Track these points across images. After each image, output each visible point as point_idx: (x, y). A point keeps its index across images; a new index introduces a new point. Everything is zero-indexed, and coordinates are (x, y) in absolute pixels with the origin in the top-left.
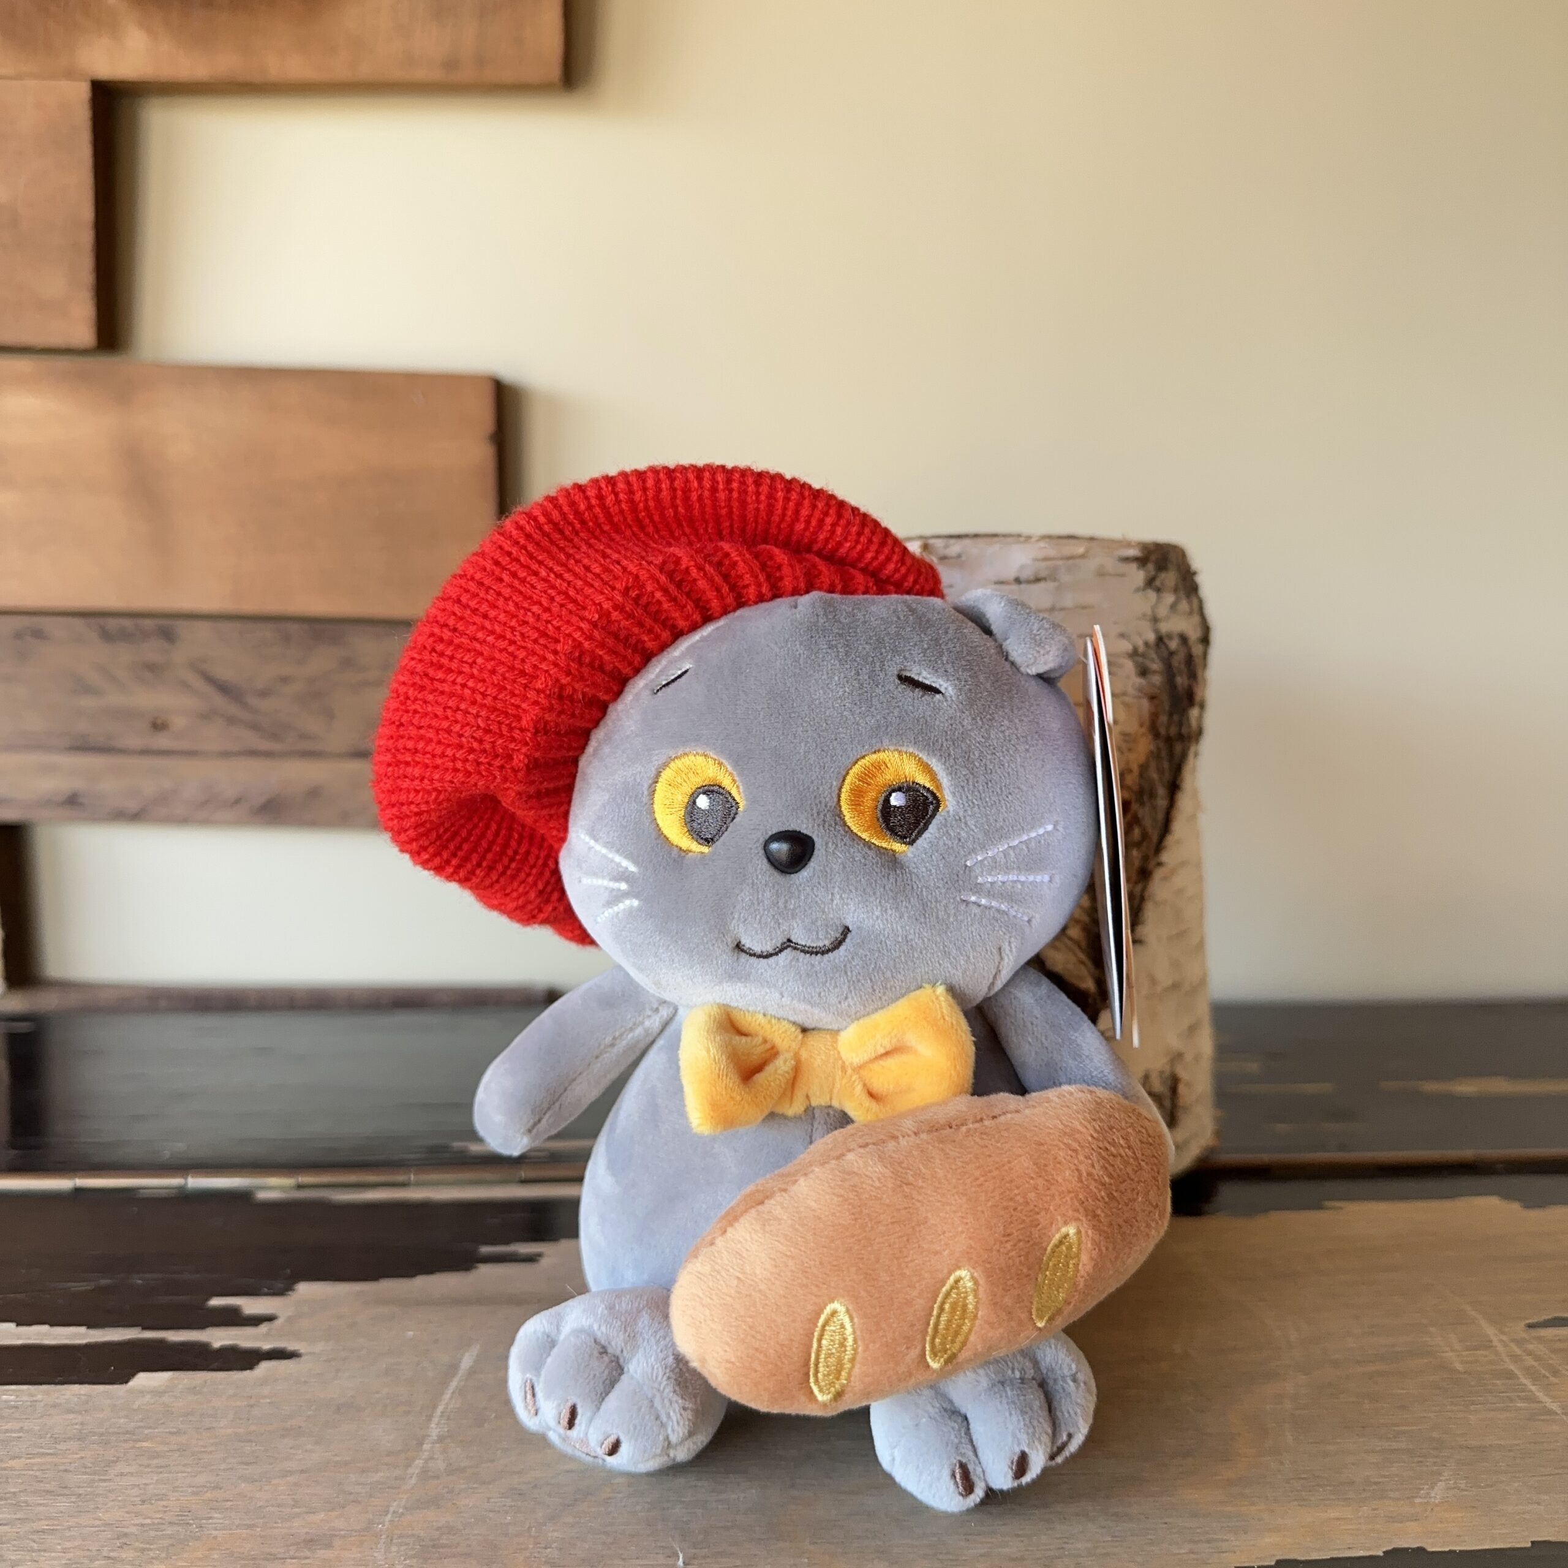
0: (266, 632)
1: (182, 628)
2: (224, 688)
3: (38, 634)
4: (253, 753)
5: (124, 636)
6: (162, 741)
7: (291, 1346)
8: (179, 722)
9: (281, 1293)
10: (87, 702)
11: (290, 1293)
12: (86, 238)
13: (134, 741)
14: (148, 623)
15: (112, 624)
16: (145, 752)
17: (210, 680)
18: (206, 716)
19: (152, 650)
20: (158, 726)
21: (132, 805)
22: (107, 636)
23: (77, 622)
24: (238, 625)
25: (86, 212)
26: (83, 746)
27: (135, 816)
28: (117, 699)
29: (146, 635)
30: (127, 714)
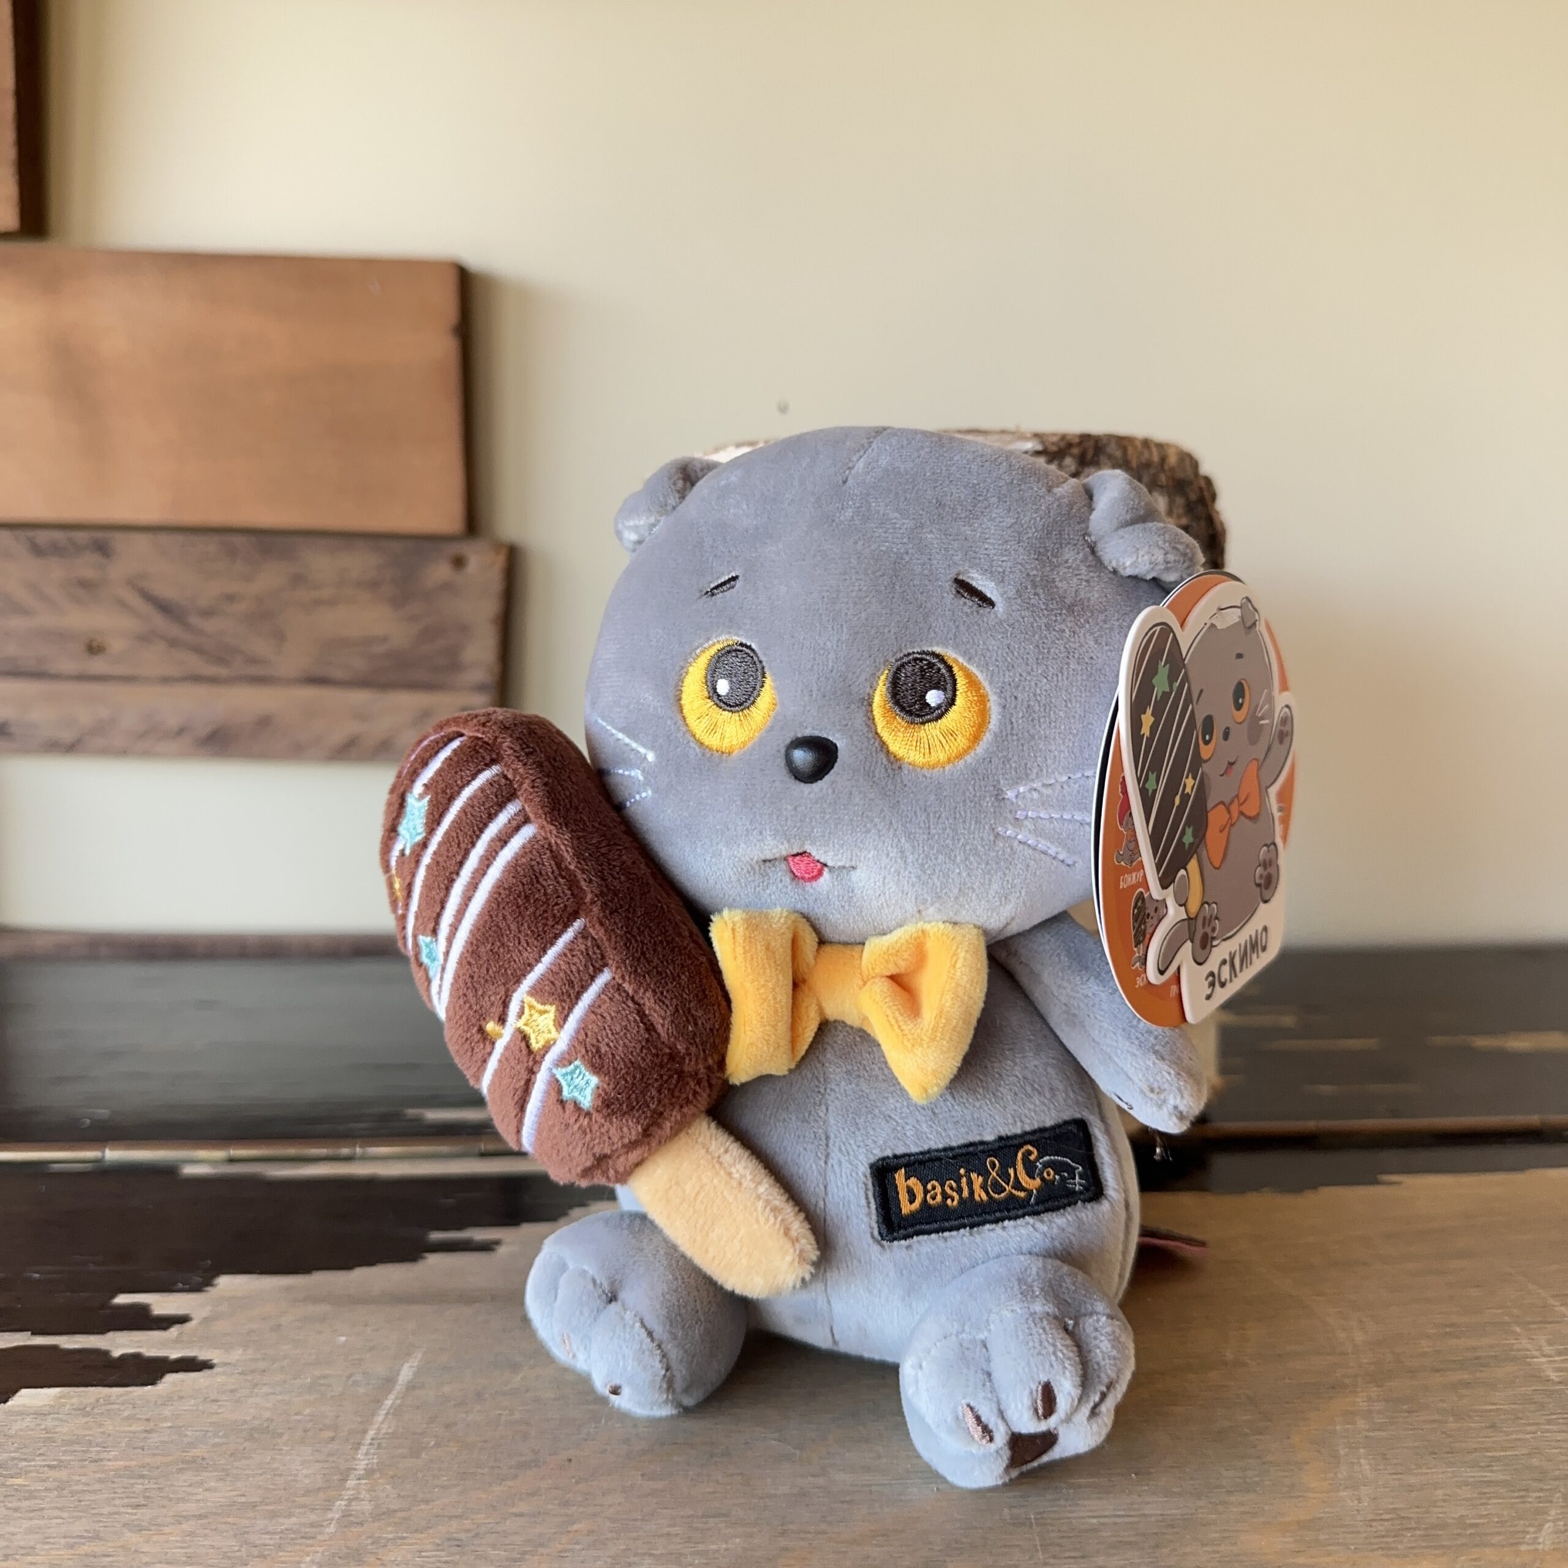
0: (210, 546)
1: (118, 540)
2: (165, 608)
4: (197, 679)
5: (56, 550)
6: (98, 666)
7: (203, 1355)
8: (116, 645)
9: (197, 1289)
10: (16, 623)
11: (209, 1288)
13: (69, 666)
14: (81, 536)
15: (41, 536)
16: (81, 678)
17: (149, 599)
18: (145, 639)
19: (86, 566)
20: (94, 649)
21: (67, 736)
22: (37, 551)
23: (4, 535)
24: (179, 538)
27: (71, 748)
28: (46, 619)
29: (78, 549)
30: (61, 636)
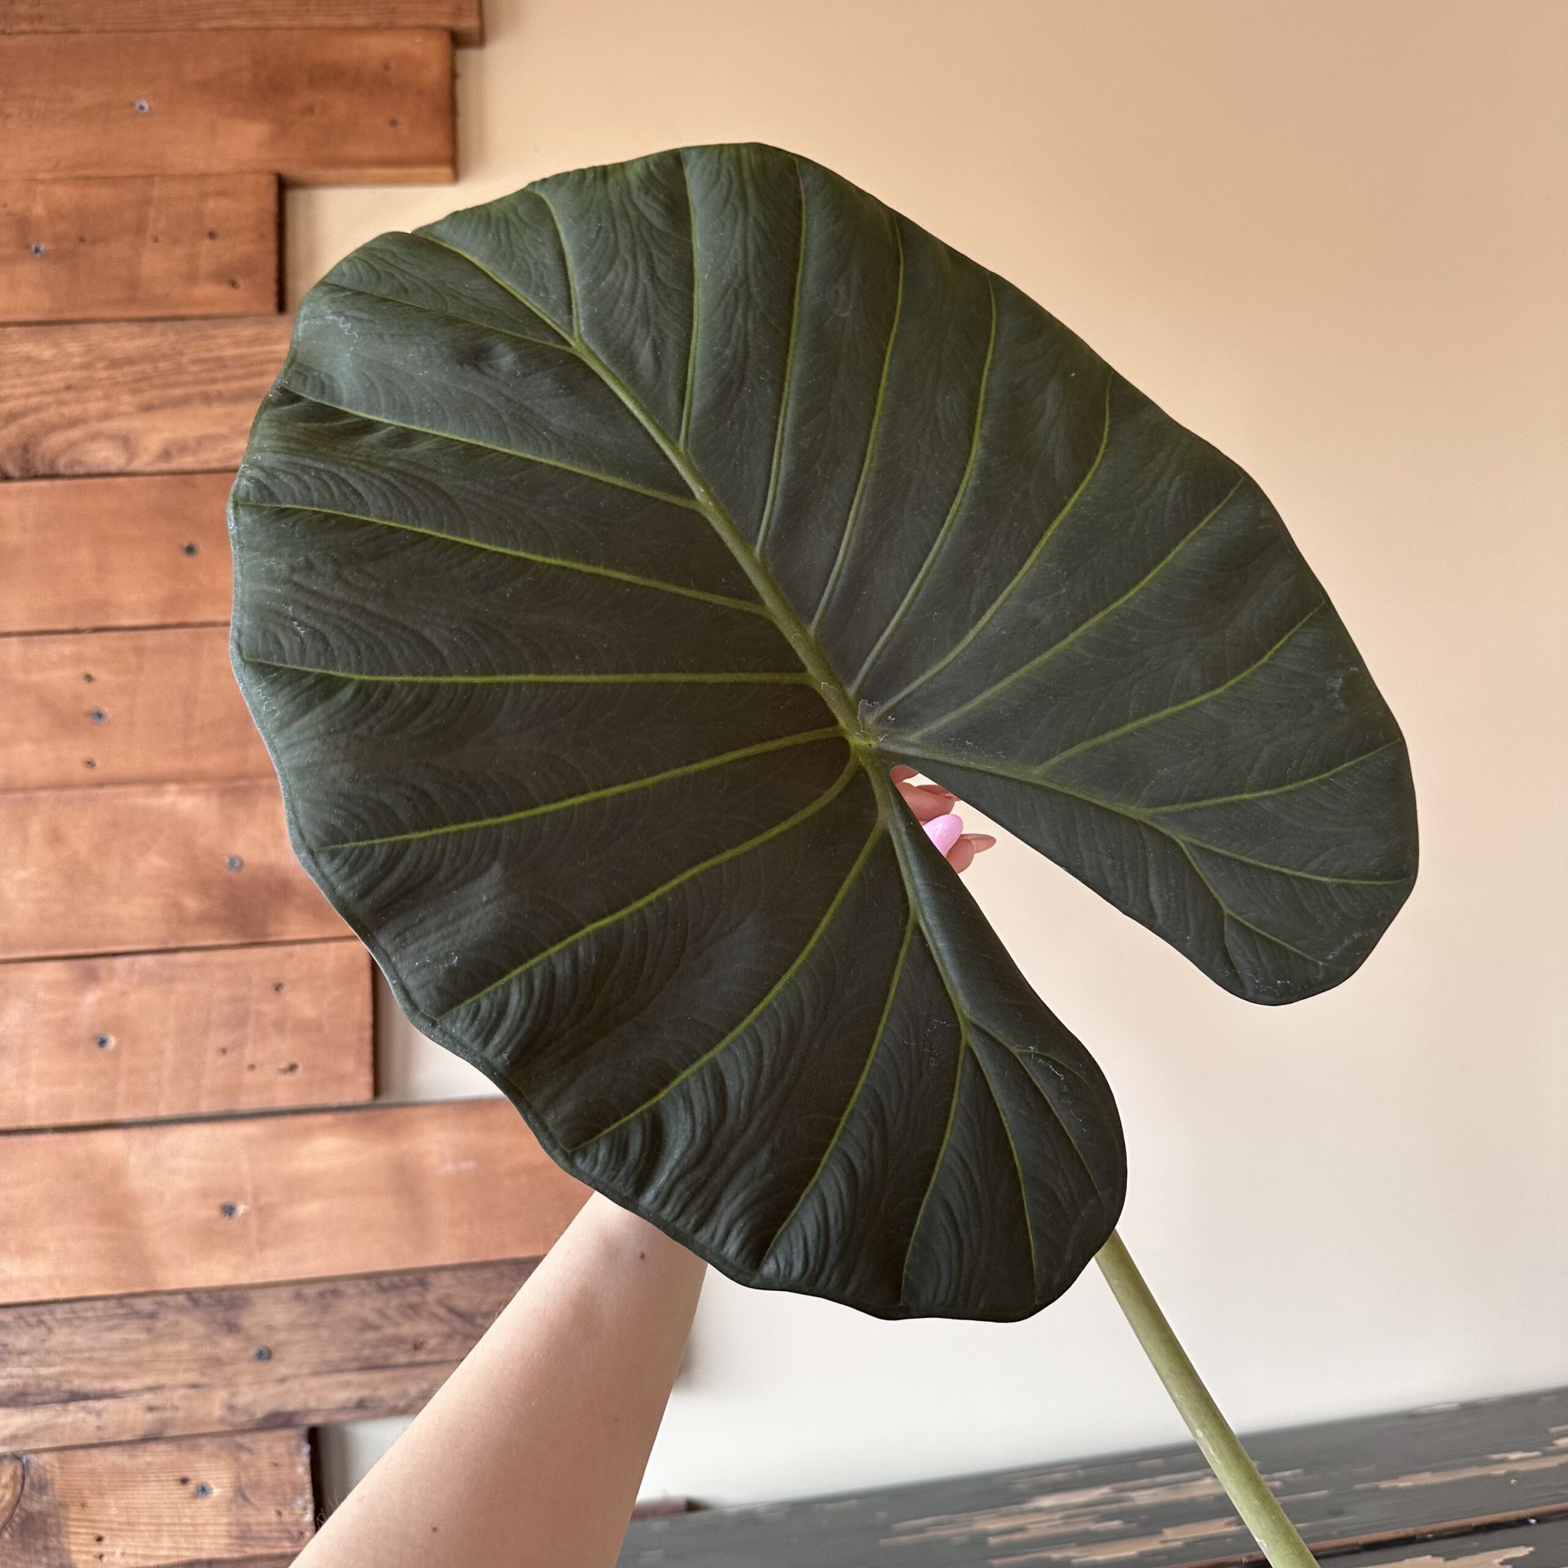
0: (489, 1274)
1: (432, 1278)
2: (461, 1315)
3: (336, 1293)
5: (395, 1287)
6: (422, 1356)
8: (433, 1342)
10: (370, 1336)
12: (368, 1034)
13: (402, 1359)
14: (409, 1278)
15: (385, 1282)
16: (411, 1365)
17: (451, 1310)
18: (450, 1336)
19: (412, 1296)
20: (417, 1347)
21: (402, 1404)
22: (382, 1289)
23: (363, 1284)
24: (469, 1272)
25: (368, 1019)
26: (369, 1366)
28: (390, 1331)
29: (408, 1285)
30: (398, 1341)
